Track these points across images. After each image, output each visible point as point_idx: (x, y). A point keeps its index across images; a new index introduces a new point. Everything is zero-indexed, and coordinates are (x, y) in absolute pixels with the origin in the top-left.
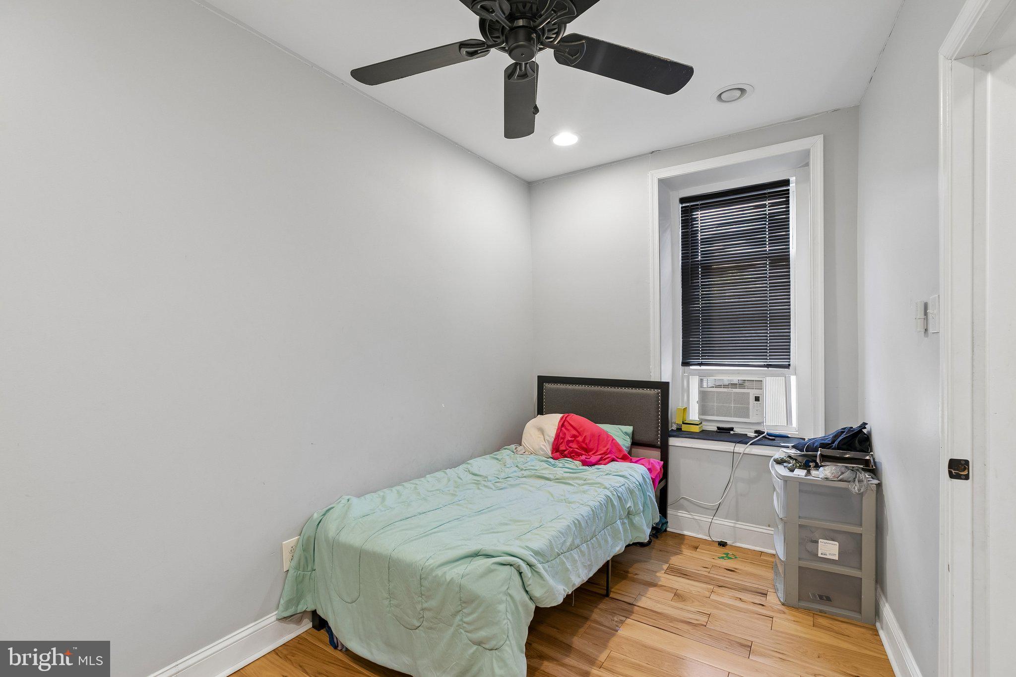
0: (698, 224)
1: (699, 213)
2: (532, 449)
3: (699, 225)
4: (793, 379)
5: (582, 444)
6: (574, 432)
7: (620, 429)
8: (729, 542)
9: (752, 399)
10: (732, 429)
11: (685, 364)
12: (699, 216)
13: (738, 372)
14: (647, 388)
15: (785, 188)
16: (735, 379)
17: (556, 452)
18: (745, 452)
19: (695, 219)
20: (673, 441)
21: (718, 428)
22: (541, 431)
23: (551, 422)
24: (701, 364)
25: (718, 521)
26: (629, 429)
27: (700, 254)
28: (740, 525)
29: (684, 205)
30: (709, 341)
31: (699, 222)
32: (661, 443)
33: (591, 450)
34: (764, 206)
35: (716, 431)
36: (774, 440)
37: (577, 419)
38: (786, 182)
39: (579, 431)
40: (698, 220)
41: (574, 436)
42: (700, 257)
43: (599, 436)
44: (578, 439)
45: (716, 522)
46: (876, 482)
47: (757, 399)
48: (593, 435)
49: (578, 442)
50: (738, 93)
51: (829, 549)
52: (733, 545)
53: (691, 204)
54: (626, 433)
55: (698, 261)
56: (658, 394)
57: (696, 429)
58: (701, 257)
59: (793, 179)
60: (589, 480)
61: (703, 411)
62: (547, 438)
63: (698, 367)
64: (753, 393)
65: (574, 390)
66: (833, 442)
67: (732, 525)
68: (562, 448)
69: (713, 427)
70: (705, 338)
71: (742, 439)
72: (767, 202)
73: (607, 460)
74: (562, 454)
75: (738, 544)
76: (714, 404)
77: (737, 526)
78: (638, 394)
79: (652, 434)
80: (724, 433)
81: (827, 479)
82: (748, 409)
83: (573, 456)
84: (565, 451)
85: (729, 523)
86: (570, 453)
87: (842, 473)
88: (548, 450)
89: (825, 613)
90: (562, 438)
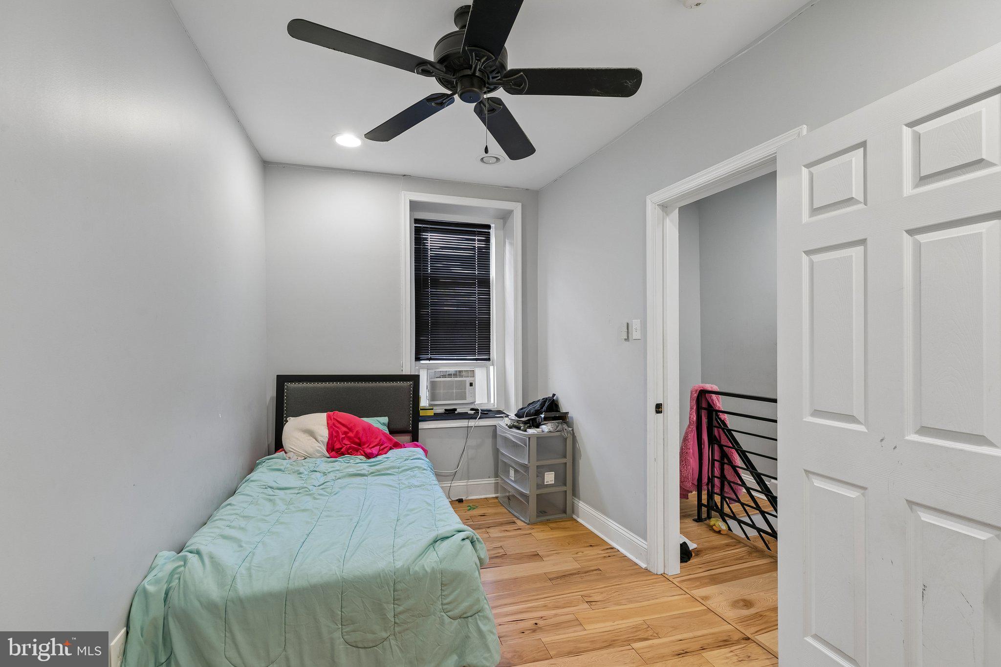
0: (428, 243)
1: (429, 234)
2: (305, 454)
3: (429, 245)
4: (491, 368)
5: (355, 439)
6: (345, 429)
7: (379, 421)
8: (464, 498)
9: (468, 384)
10: (455, 410)
11: (418, 359)
12: (429, 237)
13: (456, 365)
14: (400, 381)
15: (487, 231)
16: (452, 370)
17: (332, 452)
18: (476, 425)
19: (426, 239)
20: (422, 425)
21: (446, 410)
22: (311, 433)
23: (318, 422)
24: (430, 359)
25: (456, 483)
26: (385, 420)
27: (429, 268)
28: (472, 482)
29: (416, 225)
30: (436, 340)
31: (429, 242)
32: (412, 428)
33: (364, 444)
34: (474, 240)
35: (445, 413)
36: (487, 413)
37: (345, 417)
38: (489, 227)
39: (349, 427)
40: (428, 241)
41: (345, 433)
42: (429, 271)
43: (369, 429)
44: (348, 435)
45: (454, 485)
46: (570, 429)
47: (471, 385)
48: (364, 430)
49: (349, 438)
50: (495, 160)
51: (550, 478)
52: (467, 499)
53: (423, 226)
54: (384, 424)
55: (428, 274)
56: (410, 385)
57: (430, 413)
58: (431, 271)
59: (493, 226)
60: (402, 467)
61: (433, 397)
62: (319, 438)
63: (427, 362)
64: (468, 380)
65: (325, 388)
66: (542, 408)
67: (465, 484)
68: (337, 446)
69: (440, 410)
70: (433, 337)
71: (464, 416)
72: (477, 238)
73: (386, 450)
74: (337, 452)
75: (470, 498)
76: (441, 391)
77: (469, 483)
78: (392, 387)
79: (406, 422)
80: (450, 414)
81: (550, 432)
82: (465, 393)
83: (351, 452)
84: (341, 449)
85: (462, 483)
86: (347, 450)
87: (557, 427)
88: (324, 449)
89: (550, 520)
90: (336, 437)
